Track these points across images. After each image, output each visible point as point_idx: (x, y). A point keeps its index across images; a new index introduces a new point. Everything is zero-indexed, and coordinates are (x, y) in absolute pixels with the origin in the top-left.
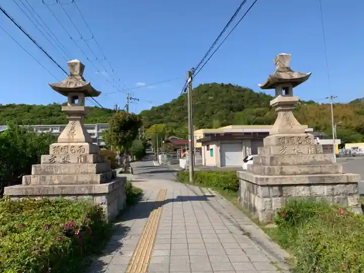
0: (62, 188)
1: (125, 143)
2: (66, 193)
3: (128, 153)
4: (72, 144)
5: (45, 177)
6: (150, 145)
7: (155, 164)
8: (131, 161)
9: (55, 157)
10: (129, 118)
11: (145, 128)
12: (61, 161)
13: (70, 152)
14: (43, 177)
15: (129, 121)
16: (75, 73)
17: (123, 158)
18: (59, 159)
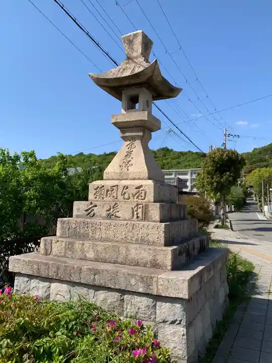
0: (96, 272)
1: (221, 189)
2: (102, 283)
3: (226, 202)
4: (124, 183)
5: (72, 244)
6: (251, 193)
7: (260, 217)
8: (229, 212)
9: (96, 206)
10: (227, 156)
11: (245, 173)
12: (104, 214)
13: (120, 198)
14: (70, 243)
15: (227, 161)
16: (135, 54)
17: (219, 207)
18: (100, 211)
